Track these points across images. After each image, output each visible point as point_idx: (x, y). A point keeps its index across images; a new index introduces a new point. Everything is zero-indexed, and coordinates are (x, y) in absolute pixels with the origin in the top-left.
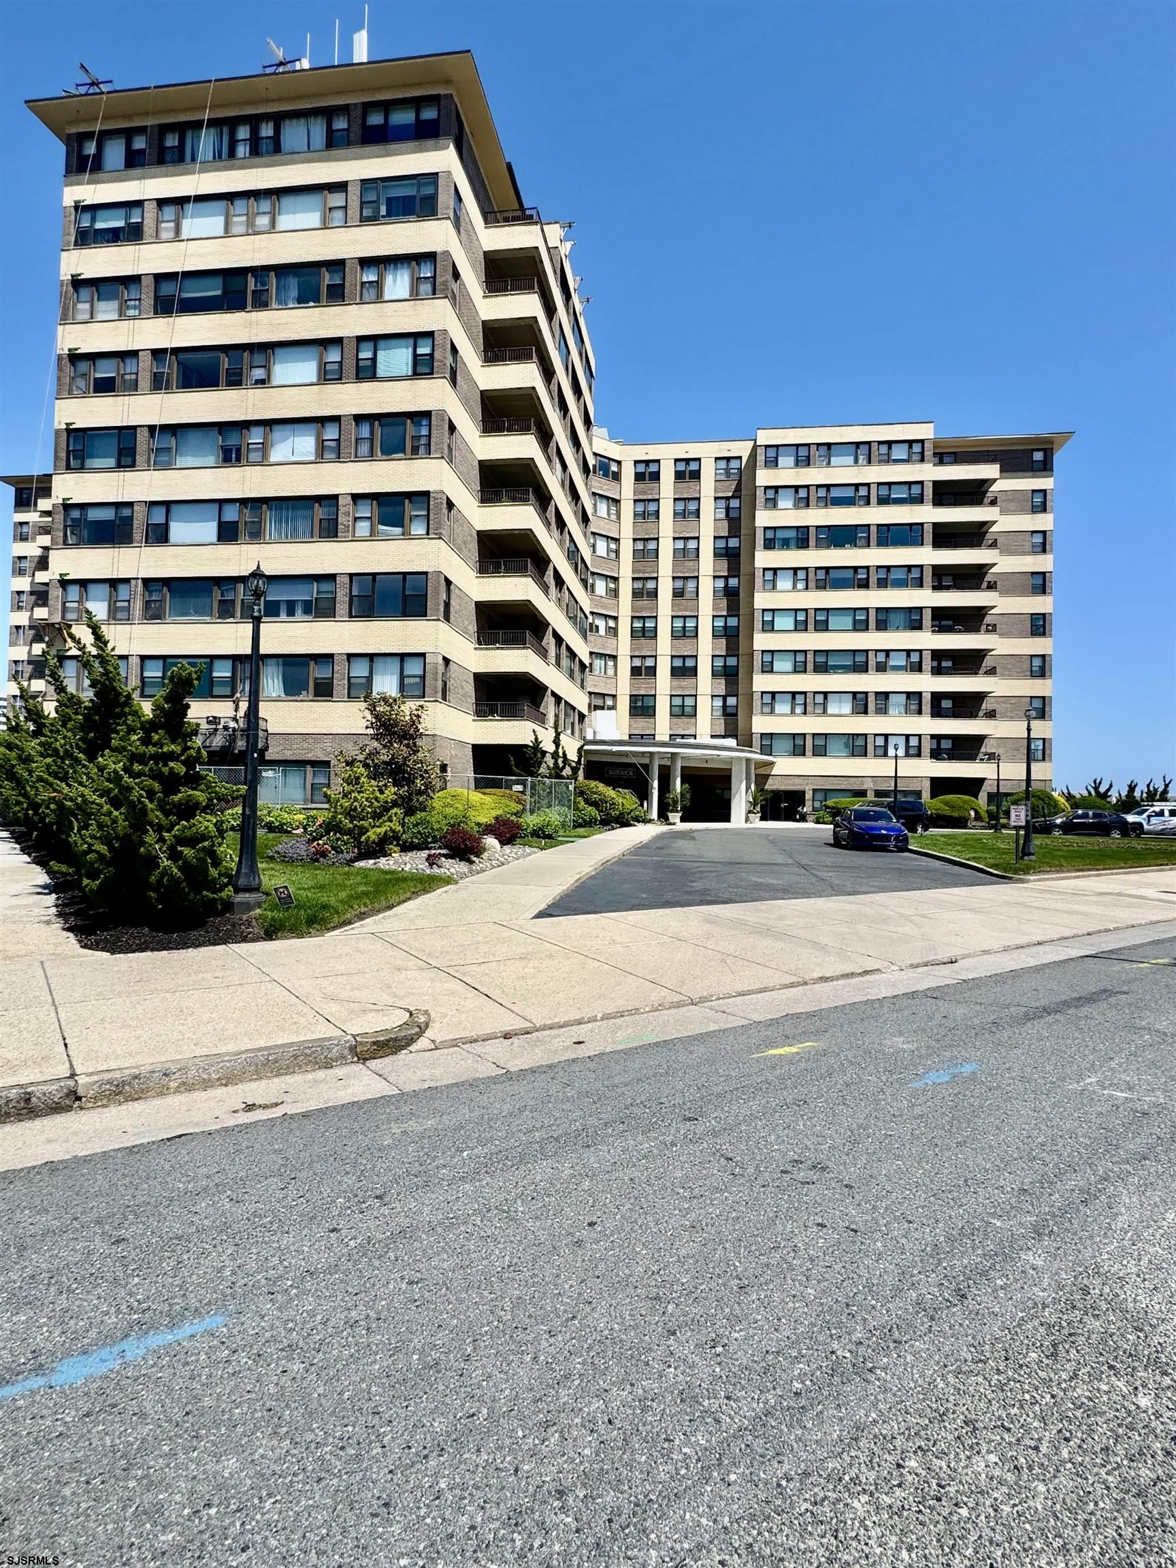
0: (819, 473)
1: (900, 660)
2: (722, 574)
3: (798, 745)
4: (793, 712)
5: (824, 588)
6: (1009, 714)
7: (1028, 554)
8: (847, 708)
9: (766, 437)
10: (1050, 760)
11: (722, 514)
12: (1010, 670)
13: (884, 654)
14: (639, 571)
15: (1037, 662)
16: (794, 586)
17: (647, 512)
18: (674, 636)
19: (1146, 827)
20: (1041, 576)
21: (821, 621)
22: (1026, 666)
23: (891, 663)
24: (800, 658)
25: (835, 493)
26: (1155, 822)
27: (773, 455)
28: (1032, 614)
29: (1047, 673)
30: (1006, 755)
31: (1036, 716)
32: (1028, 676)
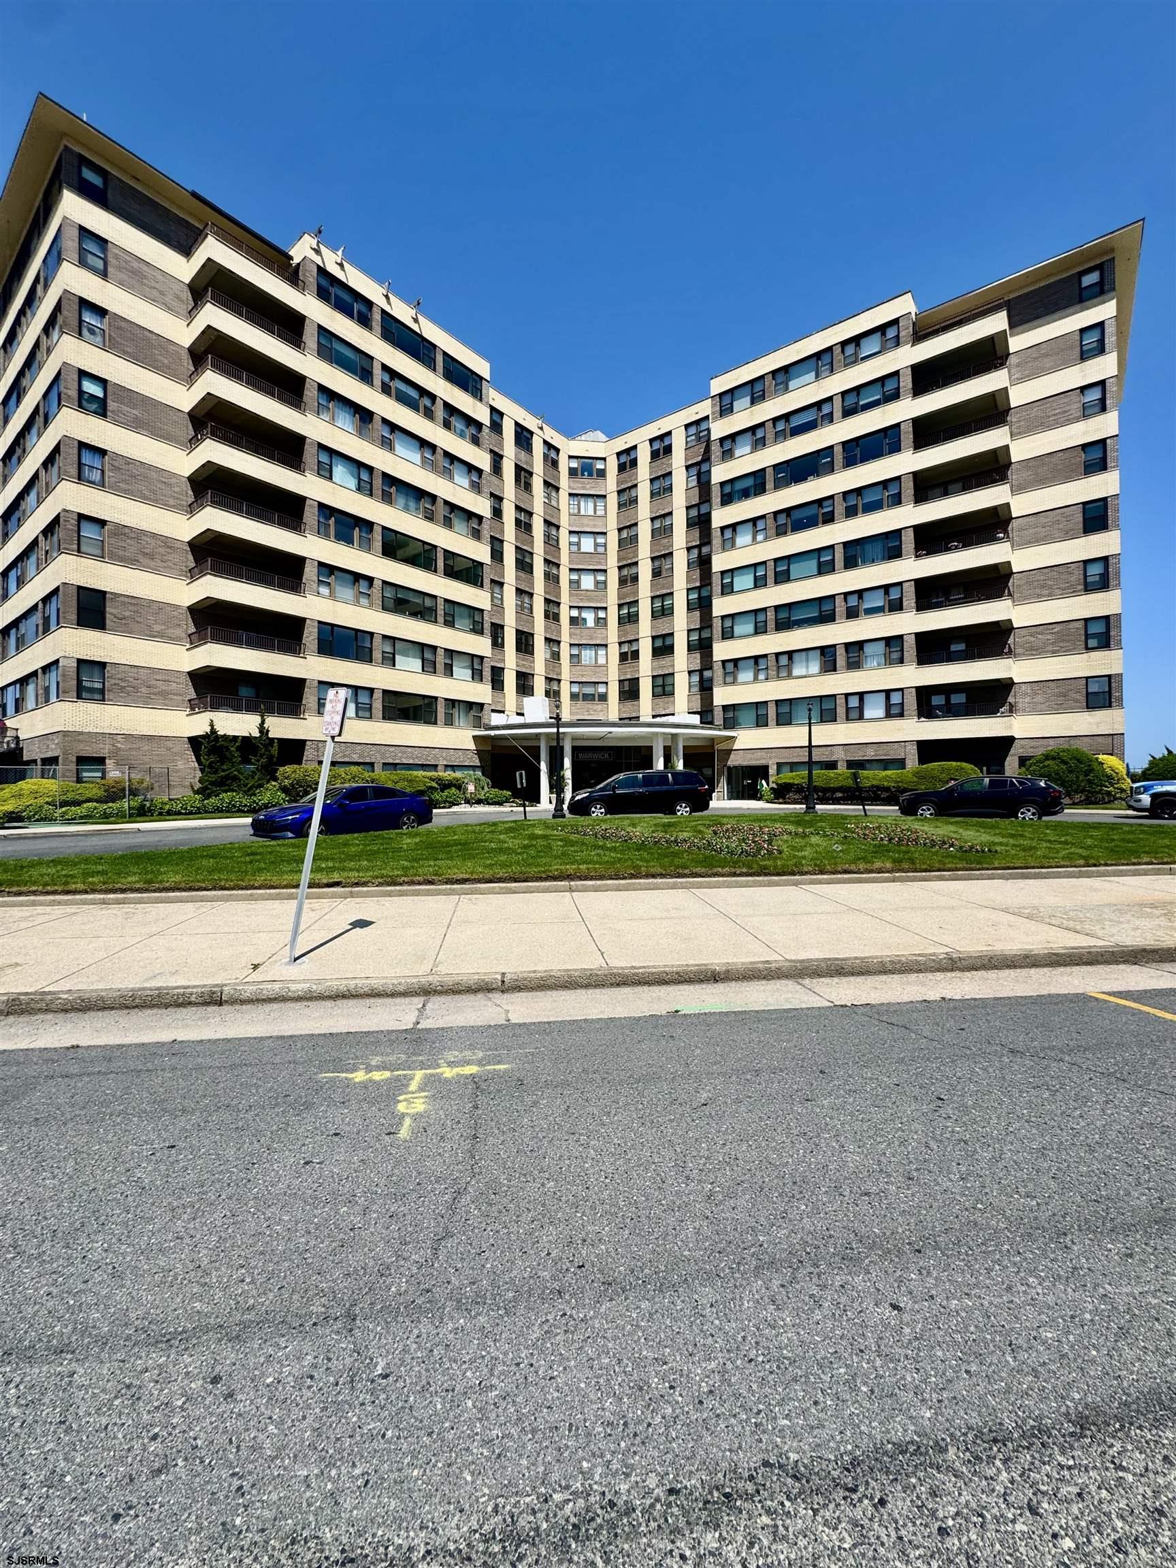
0: (774, 404)
1: (878, 600)
2: (694, 544)
3: (759, 714)
4: (756, 679)
5: (784, 533)
6: (1050, 648)
7: (1077, 420)
8: (815, 667)
9: (719, 385)
10: (1121, 706)
11: (693, 482)
12: (1050, 587)
13: (856, 597)
14: (624, 559)
15: (1095, 569)
16: (754, 538)
17: (627, 499)
18: (654, 616)
20: (1101, 445)
21: (782, 571)
22: (1078, 574)
23: (866, 606)
24: (761, 617)
25: (796, 421)
27: (726, 402)
28: (1084, 504)
29: (1112, 583)
30: (1047, 704)
31: (1096, 645)
32: (1079, 591)
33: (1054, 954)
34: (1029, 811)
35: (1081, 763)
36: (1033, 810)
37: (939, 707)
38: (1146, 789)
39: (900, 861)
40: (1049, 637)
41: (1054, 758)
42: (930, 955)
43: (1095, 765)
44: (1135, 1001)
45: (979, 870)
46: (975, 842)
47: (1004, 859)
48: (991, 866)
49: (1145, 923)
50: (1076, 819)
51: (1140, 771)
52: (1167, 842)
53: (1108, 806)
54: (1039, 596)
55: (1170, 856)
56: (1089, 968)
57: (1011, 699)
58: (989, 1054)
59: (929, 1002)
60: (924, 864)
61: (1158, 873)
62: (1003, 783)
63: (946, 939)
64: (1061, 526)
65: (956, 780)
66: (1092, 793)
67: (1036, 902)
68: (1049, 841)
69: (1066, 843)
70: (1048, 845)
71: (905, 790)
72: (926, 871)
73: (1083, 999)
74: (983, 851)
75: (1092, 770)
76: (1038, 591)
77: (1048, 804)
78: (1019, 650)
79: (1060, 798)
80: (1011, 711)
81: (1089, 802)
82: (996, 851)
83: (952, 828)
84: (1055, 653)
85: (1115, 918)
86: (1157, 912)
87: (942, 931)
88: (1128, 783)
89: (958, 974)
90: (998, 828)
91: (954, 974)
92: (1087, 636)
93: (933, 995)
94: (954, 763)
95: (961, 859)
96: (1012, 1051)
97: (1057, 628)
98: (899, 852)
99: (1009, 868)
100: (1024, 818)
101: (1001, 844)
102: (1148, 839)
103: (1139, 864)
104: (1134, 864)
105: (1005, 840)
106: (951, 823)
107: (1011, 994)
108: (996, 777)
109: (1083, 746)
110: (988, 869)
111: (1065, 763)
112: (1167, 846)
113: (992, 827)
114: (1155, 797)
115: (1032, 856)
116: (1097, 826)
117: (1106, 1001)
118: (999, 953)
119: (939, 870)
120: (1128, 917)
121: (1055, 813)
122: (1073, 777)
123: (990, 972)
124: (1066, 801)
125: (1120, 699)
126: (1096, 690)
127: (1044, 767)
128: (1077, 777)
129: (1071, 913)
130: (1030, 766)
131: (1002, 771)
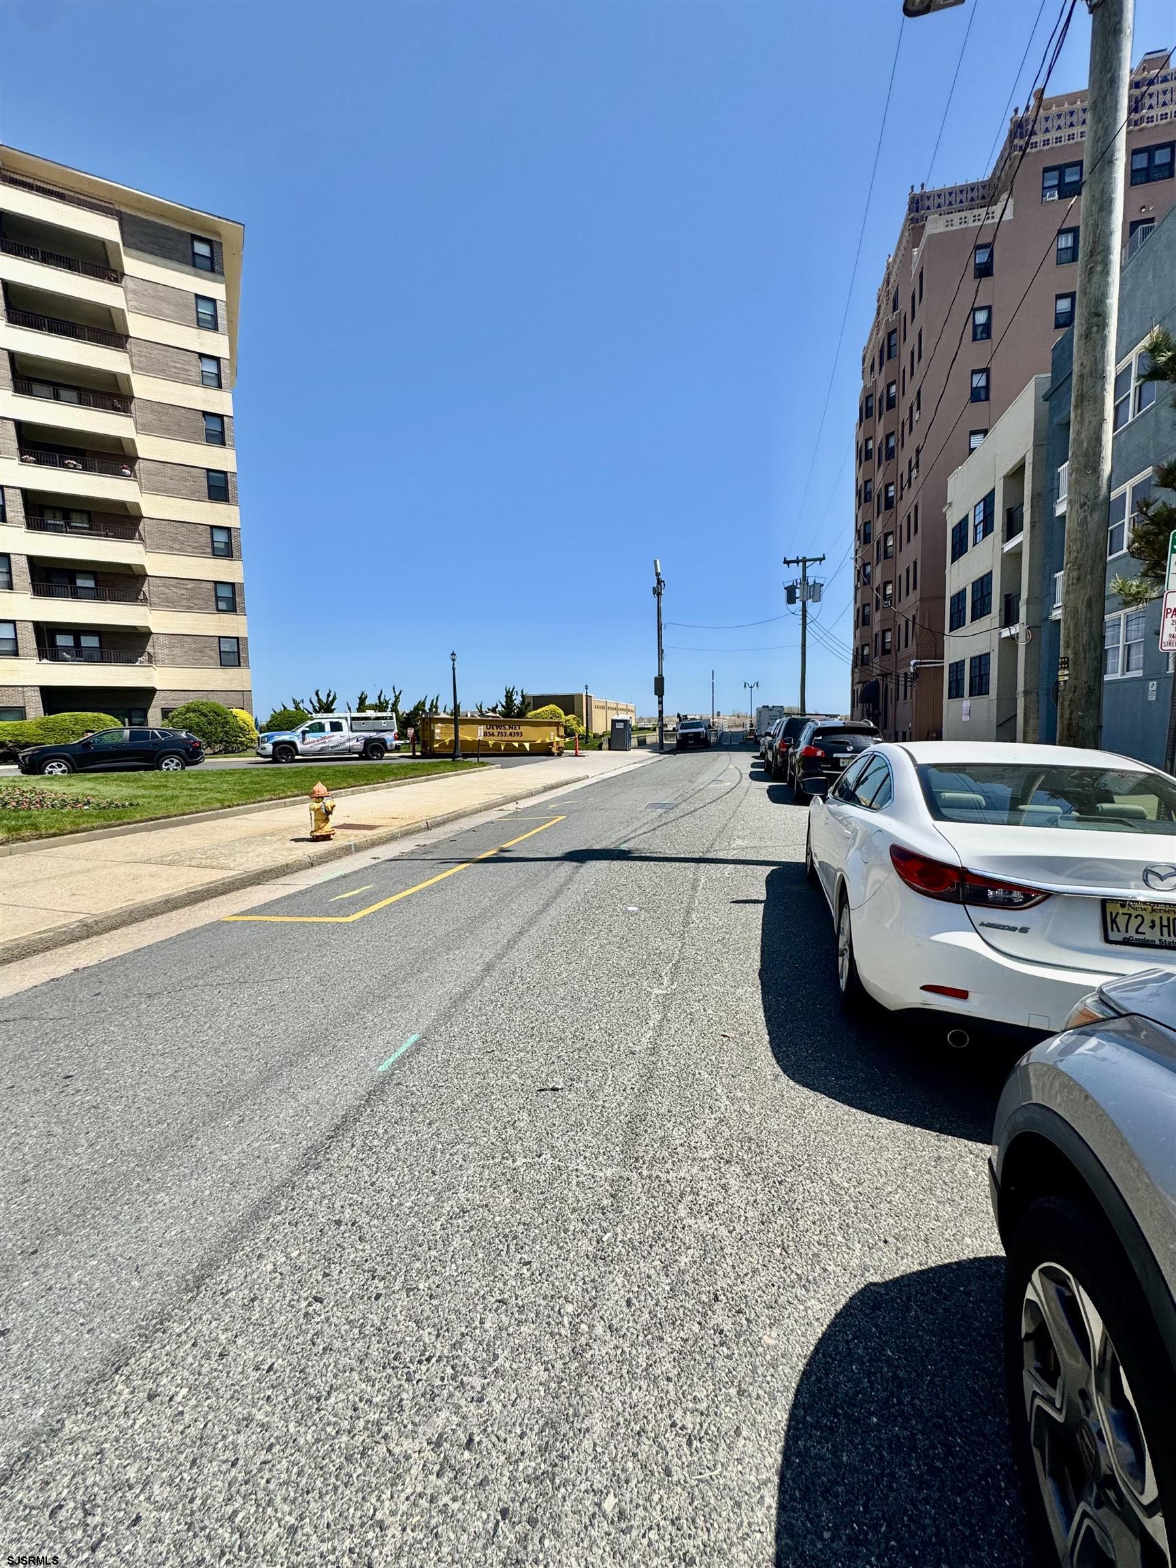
6: (184, 603)
7: (195, 384)
10: (247, 666)
12: (182, 543)
15: (221, 537)
19: (300, 746)
20: (219, 419)
22: (205, 539)
26: (312, 739)
28: (207, 470)
29: (235, 553)
30: (185, 658)
31: (225, 608)
32: (208, 553)
33: (192, 893)
34: (172, 762)
35: (218, 715)
36: (176, 761)
37: (66, 649)
38: (269, 738)
39: (18, 829)
40: (184, 592)
41: (194, 711)
42: (60, 927)
43: (230, 719)
44: (257, 914)
45: (120, 825)
46: (115, 797)
47: (145, 811)
48: (132, 820)
49: (265, 849)
50: (215, 768)
51: (265, 723)
52: (282, 781)
53: (242, 754)
54: (171, 548)
55: (284, 792)
56: (223, 898)
57: (149, 649)
58: (126, 1007)
59: (57, 979)
60: (51, 828)
61: (276, 806)
62: (144, 735)
63: (79, 906)
64: (188, 484)
65: (93, 732)
66: (229, 743)
67: (178, 848)
68: (191, 789)
69: (205, 789)
70: (189, 793)
71: (27, 745)
72: (54, 835)
73: (218, 925)
74: (123, 806)
75: (227, 723)
76: (170, 543)
77: (190, 756)
78: (154, 600)
79: (199, 747)
80: (150, 661)
81: (227, 751)
82: (138, 804)
83: (90, 785)
84: (189, 609)
85: (244, 850)
86: (275, 839)
87: (74, 898)
88: (256, 734)
89: (95, 939)
90: (141, 780)
91: (89, 941)
92: (217, 598)
93: (64, 970)
94: (90, 714)
95: (97, 817)
96: (150, 996)
97: (190, 585)
98: (16, 818)
99: (152, 820)
100: (168, 769)
101: (143, 796)
102: (269, 780)
103: (263, 801)
104: (259, 802)
105: (147, 792)
106: (89, 780)
107: (152, 942)
108: (136, 728)
109: (220, 701)
110: (129, 823)
111: (206, 716)
112: (283, 785)
113: (135, 780)
114: (275, 745)
115: (174, 805)
116: (231, 772)
117: (235, 922)
118: (139, 905)
119: (71, 833)
120: (253, 846)
121: (196, 763)
122: (211, 728)
123: (130, 928)
124: (209, 751)
125: (247, 660)
126: (228, 650)
127: (186, 719)
128: (216, 728)
129: (209, 853)
130: (173, 718)
131: (144, 722)
